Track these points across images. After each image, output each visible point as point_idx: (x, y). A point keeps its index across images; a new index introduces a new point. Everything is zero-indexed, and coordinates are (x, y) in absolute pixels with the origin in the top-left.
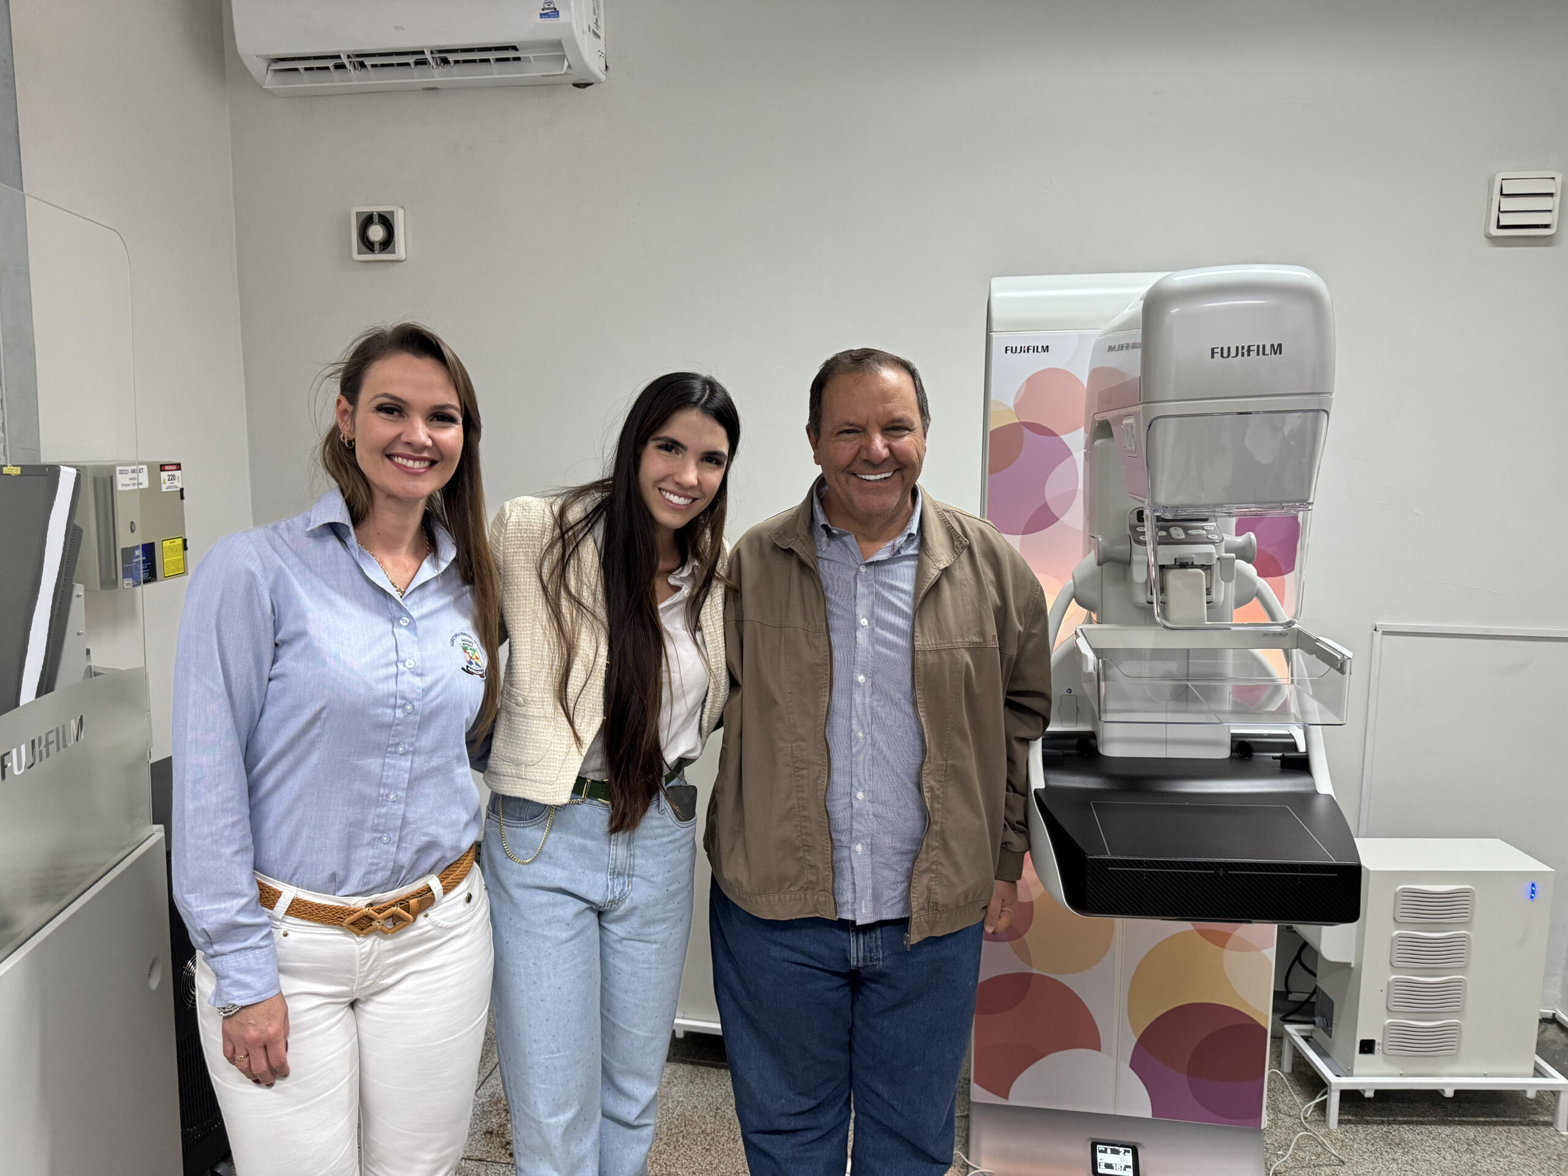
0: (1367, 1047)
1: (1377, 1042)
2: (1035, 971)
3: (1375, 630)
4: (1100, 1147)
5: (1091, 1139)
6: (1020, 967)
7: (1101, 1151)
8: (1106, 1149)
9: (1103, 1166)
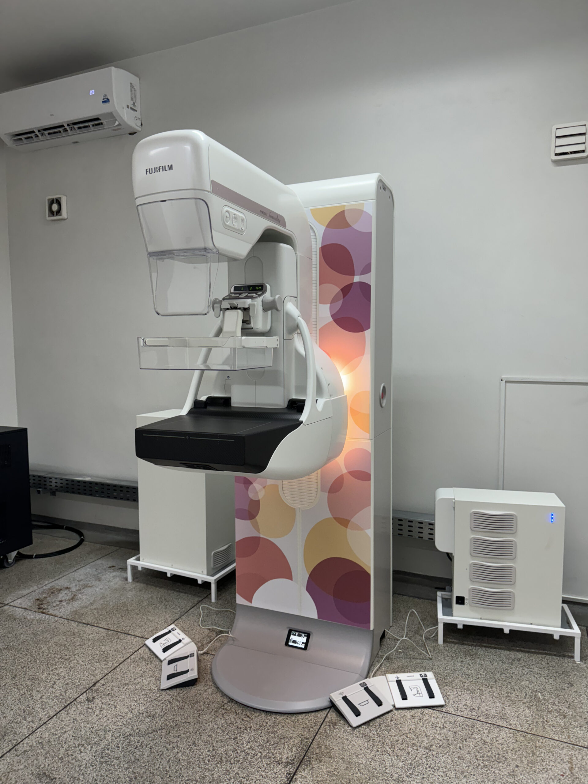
0: (461, 600)
1: (465, 598)
2: (262, 536)
3: (502, 380)
4: (293, 632)
5: (290, 627)
6: (255, 534)
7: (293, 635)
8: (296, 633)
9: (291, 642)
